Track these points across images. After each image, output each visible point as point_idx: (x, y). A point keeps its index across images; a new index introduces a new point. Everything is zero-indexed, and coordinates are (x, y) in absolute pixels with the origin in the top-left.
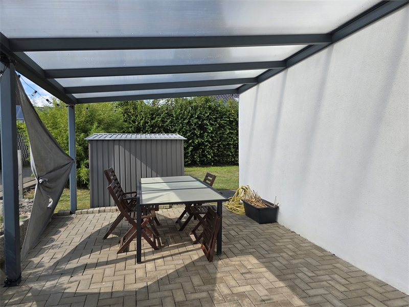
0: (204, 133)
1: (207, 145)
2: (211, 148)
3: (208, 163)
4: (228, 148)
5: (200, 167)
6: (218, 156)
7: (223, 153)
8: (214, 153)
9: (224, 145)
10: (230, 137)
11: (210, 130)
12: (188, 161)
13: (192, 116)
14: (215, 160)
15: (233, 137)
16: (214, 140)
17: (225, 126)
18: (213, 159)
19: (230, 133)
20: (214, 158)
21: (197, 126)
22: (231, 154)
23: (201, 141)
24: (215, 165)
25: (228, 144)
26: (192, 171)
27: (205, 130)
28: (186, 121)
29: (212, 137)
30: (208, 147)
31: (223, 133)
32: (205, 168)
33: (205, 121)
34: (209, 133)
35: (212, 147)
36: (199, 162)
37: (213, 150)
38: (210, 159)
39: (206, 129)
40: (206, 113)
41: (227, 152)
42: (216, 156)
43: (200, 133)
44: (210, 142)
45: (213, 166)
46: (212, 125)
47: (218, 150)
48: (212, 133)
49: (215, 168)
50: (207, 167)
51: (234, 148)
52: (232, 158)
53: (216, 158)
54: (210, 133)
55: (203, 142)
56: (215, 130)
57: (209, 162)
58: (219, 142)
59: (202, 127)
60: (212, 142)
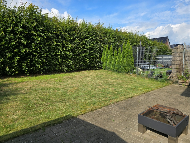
0: (31, 43)
1: (35, 55)
2: (39, 58)
3: (37, 72)
4: (56, 58)
5: (29, 76)
6: (47, 65)
7: (52, 62)
8: (43, 63)
9: (52, 56)
10: (57, 48)
11: (38, 40)
12: (14, 72)
13: (16, 25)
14: (44, 69)
15: (59, 49)
16: (42, 50)
17: (52, 39)
18: (42, 68)
19: (57, 45)
20: (43, 67)
21: (23, 36)
22: (58, 63)
23: (29, 51)
24: (45, 73)
25: (56, 55)
26: (19, 83)
27: (33, 40)
28: (10, 29)
29: (40, 48)
30: (36, 57)
31: (51, 45)
32: (34, 77)
33: (32, 32)
34: (37, 43)
35: (41, 57)
36: (27, 72)
37: (42, 60)
38: (40, 69)
39: (33, 39)
40: (32, 23)
41: (55, 62)
42: (45, 66)
43: (27, 43)
44: (38, 53)
45: (42, 74)
46: (40, 36)
47: (46, 60)
48: (40, 44)
49: (45, 76)
50: (36, 76)
51: (61, 58)
52: (59, 67)
53: (45, 67)
54: (38, 43)
55: (31, 52)
56: (43, 42)
57: (38, 71)
58: (47, 52)
59: (28, 37)
60: (40, 52)
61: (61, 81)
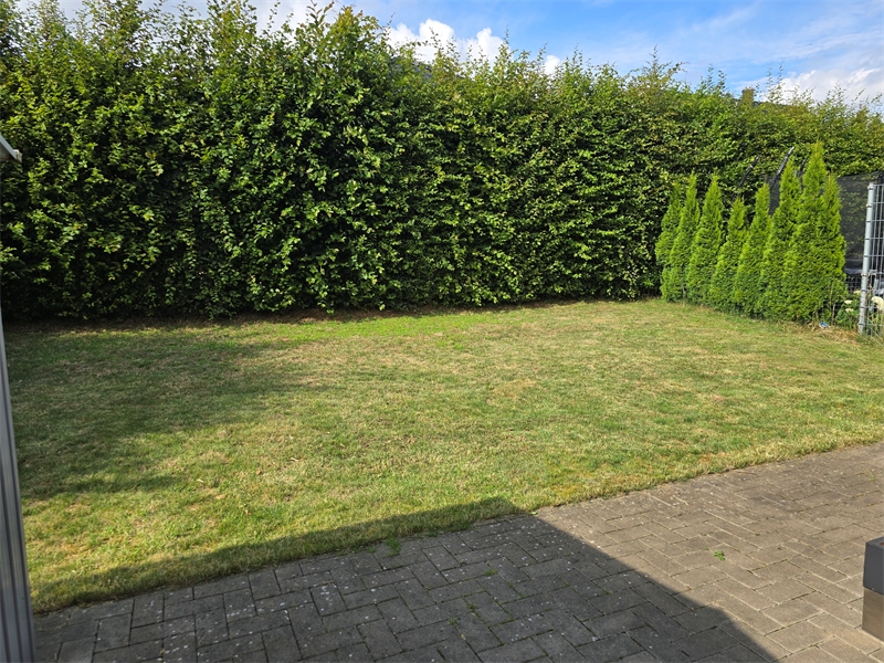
0: (344, 179)
1: (360, 232)
2: (375, 241)
3: (362, 304)
4: (442, 245)
5: (332, 318)
6: (403, 275)
7: (423, 263)
8: (387, 264)
9: (425, 234)
10: (448, 200)
11: (370, 167)
12: (280, 298)
13: (290, 105)
14: (392, 290)
15: (457, 202)
16: (385, 209)
17: (427, 157)
18: (383, 288)
19: (447, 184)
20: (387, 283)
21: (314, 150)
22: (450, 267)
23: (334, 215)
24: (393, 310)
25: (443, 230)
26: (295, 344)
27: (350, 167)
28: (266, 123)
29: (378, 199)
30: (363, 238)
31: (421, 185)
32: (353, 325)
33: (349, 130)
34: (365, 180)
35: (379, 239)
36: (327, 300)
37: (385, 252)
38: (374, 290)
39: (354, 162)
40: (351, 92)
41: (437, 259)
42: (394, 276)
43: (330, 182)
44: (370, 221)
45: (384, 314)
46: (379, 146)
47: (401, 250)
48: (378, 181)
49: (394, 321)
50: (359, 319)
51: (461, 245)
52: (452, 285)
53: (397, 284)
54: (370, 180)
55: (342, 220)
56: (390, 172)
57: (369, 301)
58: (404, 219)
59: (335, 154)
60: (379, 218)
61: (459, 345)
